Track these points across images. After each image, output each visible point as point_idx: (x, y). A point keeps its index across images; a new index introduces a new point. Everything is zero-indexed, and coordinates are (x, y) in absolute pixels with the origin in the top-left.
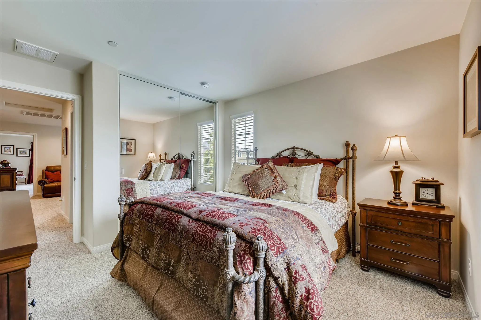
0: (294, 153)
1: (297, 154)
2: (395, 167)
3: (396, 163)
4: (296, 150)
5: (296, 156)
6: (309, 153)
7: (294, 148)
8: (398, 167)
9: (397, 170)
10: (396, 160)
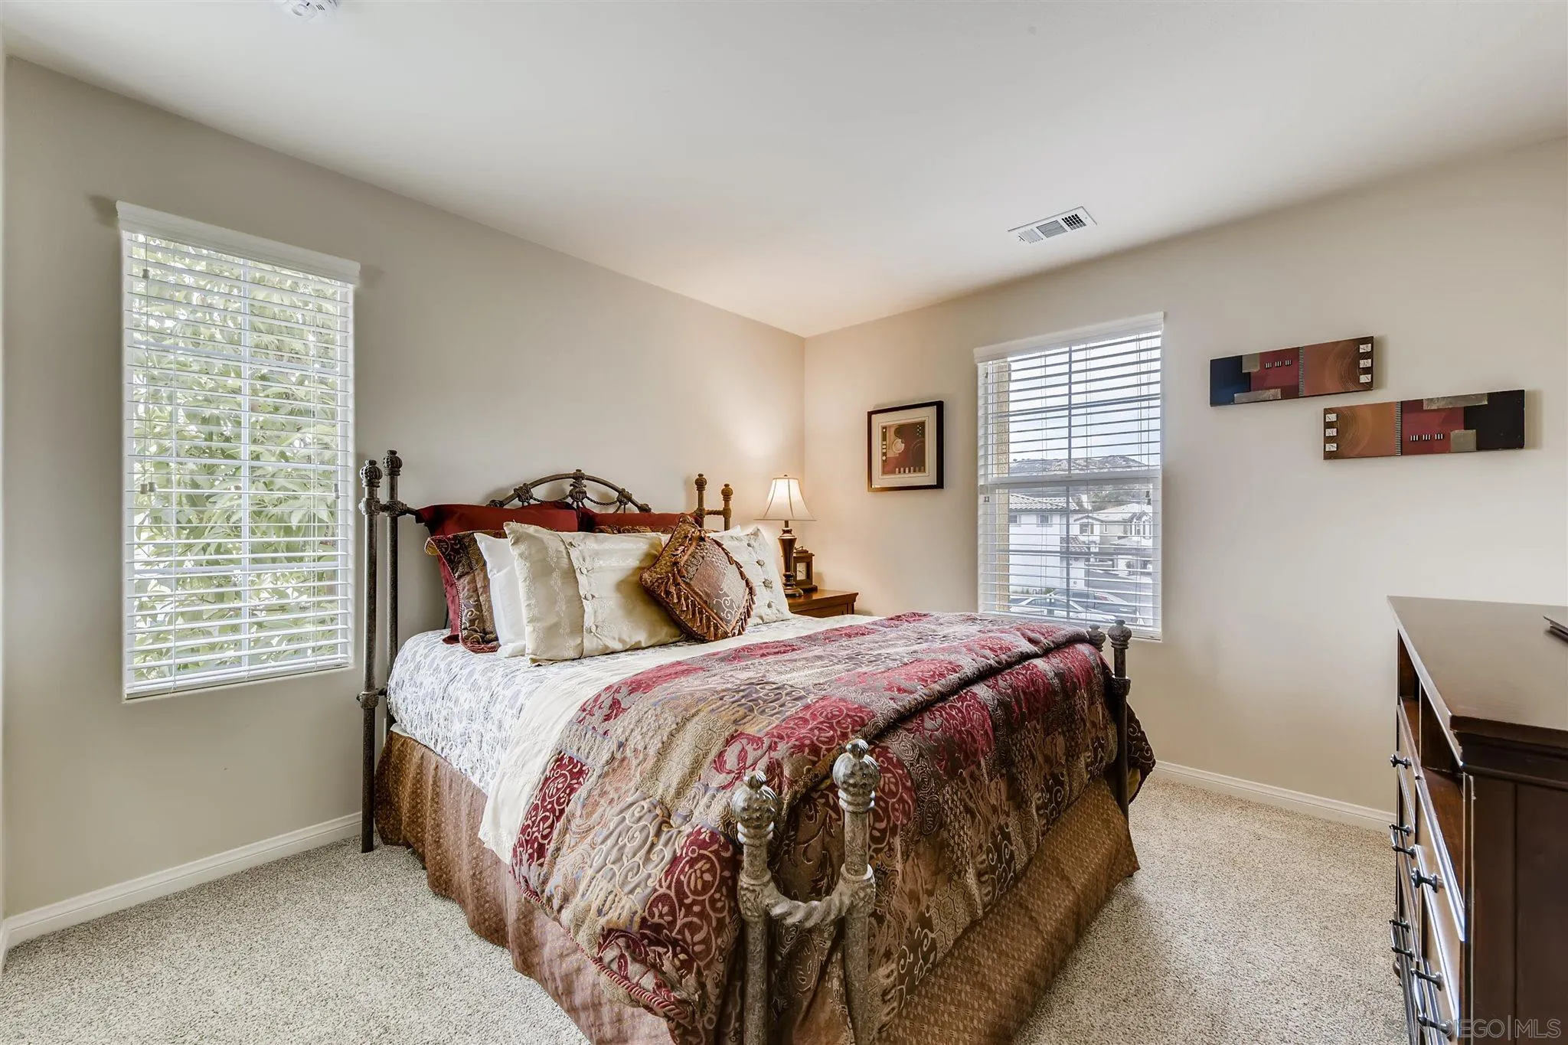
0: (578, 494)
1: (589, 499)
2: (785, 532)
3: (787, 523)
4: (585, 482)
5: (585, 501)
6: (624, 497)
7: (578, 477)
8: (789, 532)
9: (787, 536)
10: (786, 519)
